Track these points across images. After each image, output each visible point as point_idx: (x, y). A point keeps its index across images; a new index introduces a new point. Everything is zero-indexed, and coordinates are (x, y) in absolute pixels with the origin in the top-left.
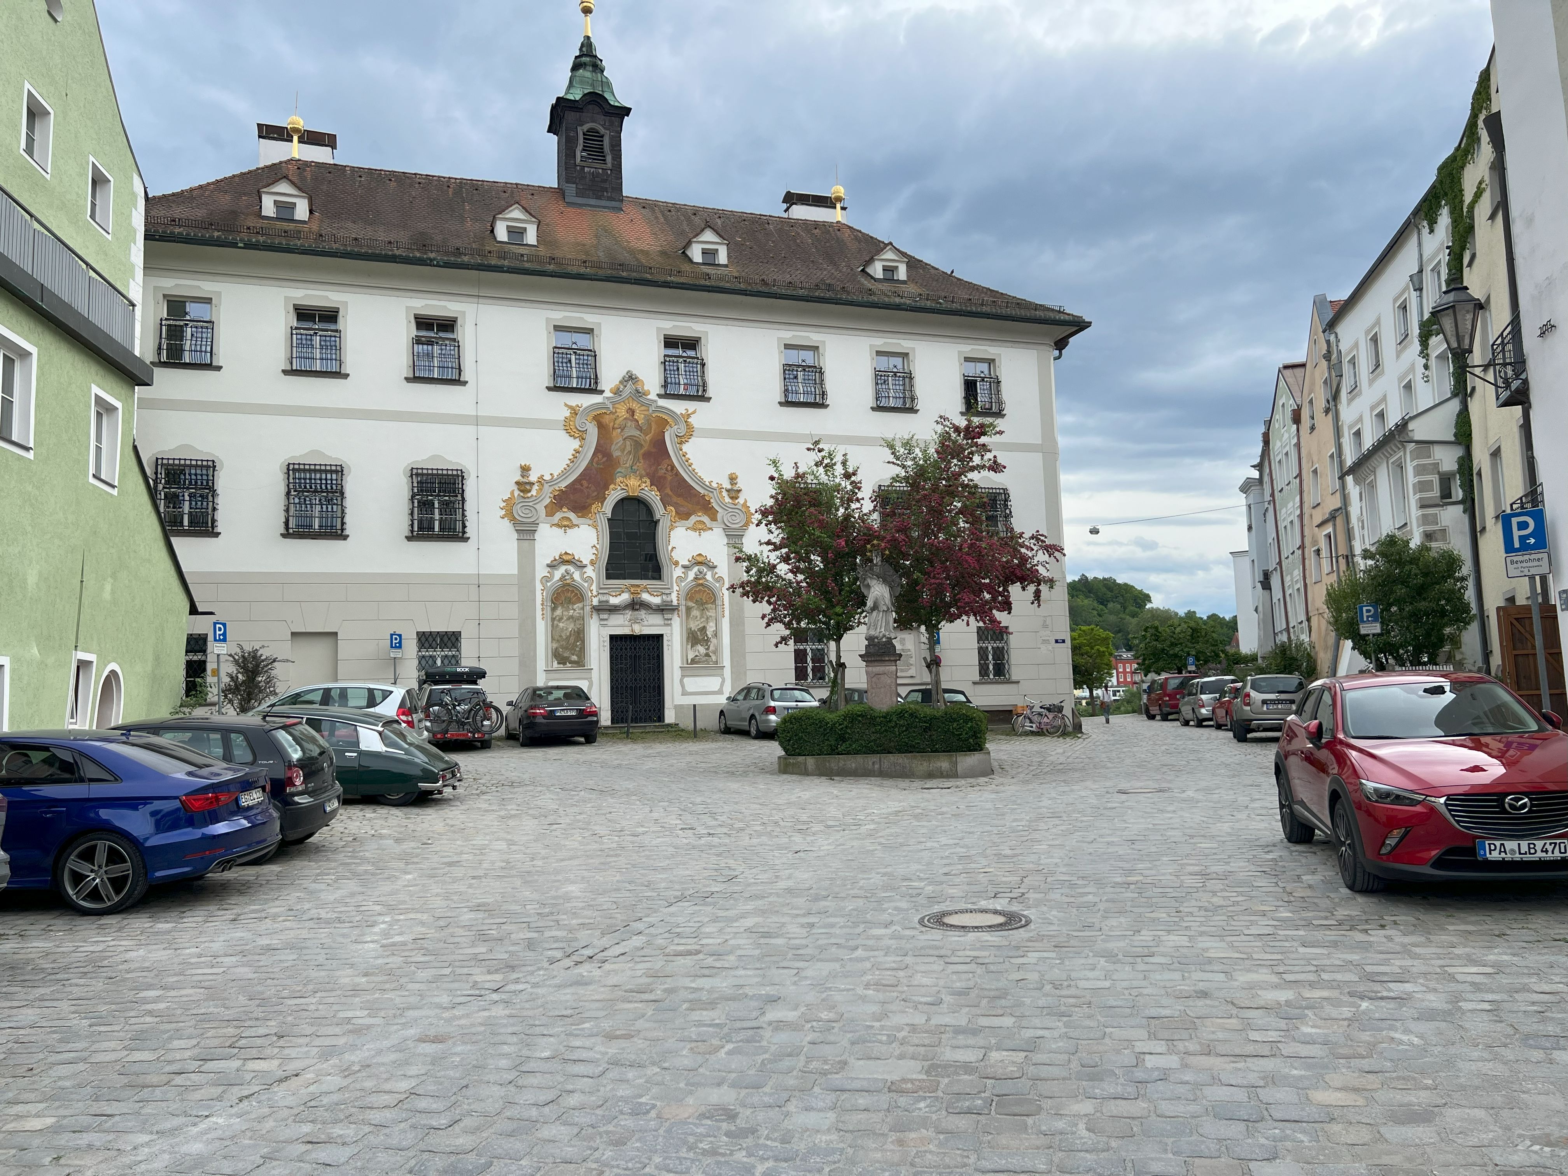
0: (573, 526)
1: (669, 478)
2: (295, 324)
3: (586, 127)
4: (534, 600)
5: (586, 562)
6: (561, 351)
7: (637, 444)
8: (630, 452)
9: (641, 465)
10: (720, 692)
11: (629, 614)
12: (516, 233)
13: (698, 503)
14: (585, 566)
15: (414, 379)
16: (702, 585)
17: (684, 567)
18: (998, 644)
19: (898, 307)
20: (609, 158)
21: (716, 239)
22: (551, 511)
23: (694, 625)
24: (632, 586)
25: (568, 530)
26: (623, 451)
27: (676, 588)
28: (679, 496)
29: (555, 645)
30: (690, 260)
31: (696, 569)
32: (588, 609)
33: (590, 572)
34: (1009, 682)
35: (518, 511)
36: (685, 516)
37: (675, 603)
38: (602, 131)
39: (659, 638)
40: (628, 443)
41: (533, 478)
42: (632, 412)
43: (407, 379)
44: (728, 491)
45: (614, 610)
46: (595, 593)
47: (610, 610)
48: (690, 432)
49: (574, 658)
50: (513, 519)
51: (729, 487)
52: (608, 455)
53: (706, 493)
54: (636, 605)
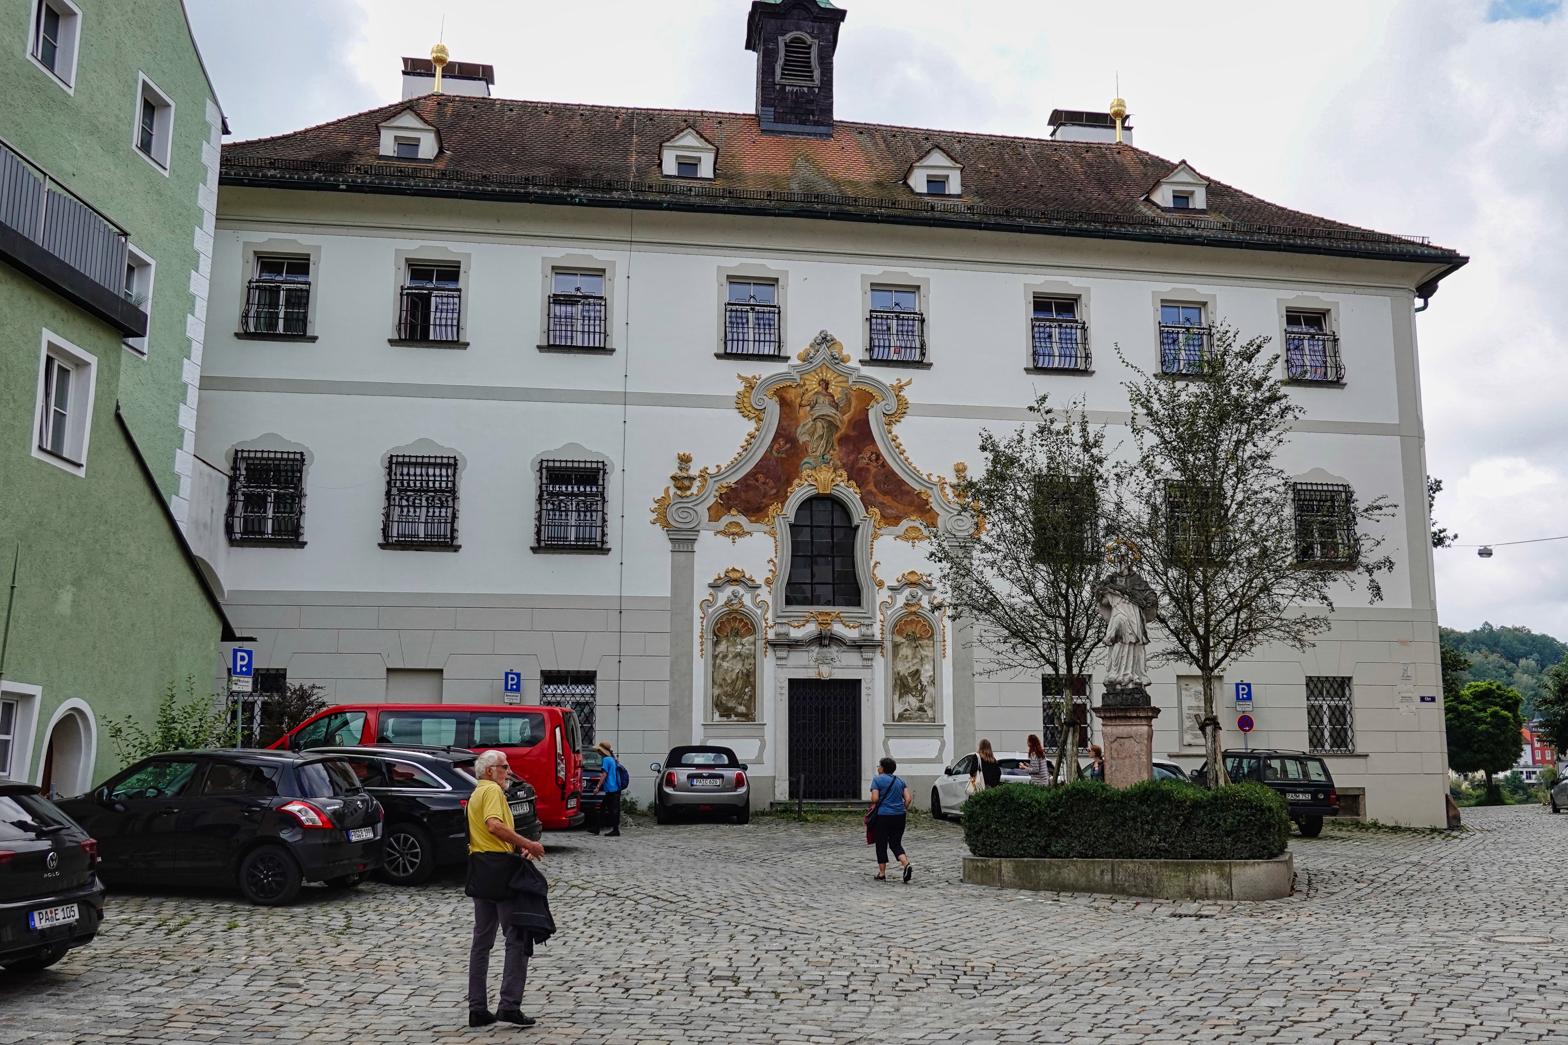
0: (743, 534)
1: (873, 470)
2: (408, 284)
3: (789, 37)
4: (691, 631)
5: (759, 581)
6: (734, 308)
7: (832, 426)
8: (821, 437)
9: (836, 453)
10: (938, 760)
11: (815, 649)
12: (688, 166)
13: (911, 503)
14: (758, 587)
15: (549, 348)
16: (915, 613)
17: (892, 589)
18: (1337, 702)
19: (1190, 241)
20: (817, 74)
21: (948, 163)
22: (715, 515)
23: (904, 668)
24: (820, 614)
25: (738, 540)
26: (812, 435)
27: (879, 617)
28: (886, 493)
29: (717, 692)
30: (912, 191)
31: (907, 592)
32: (760, 644)
33: (764, 594)
34: (1352, 755)
35: (673, 516)
36: (895, 520)
37: (878, 637)
38: (809, 39)
39: (856, 684)
40: (819, 424)
41: (694, 471)
42: (825, 384)
43: (540, 348)
44: (952, 486)
45: (794, 645)
46: (770, 623)
47: (789, 646)
48: (902, 409)
49: (742, 709)
50: (666, 525)
51: (955, 481)
52: (792, 440)
53: (923, 489)
54: (824, 640)
